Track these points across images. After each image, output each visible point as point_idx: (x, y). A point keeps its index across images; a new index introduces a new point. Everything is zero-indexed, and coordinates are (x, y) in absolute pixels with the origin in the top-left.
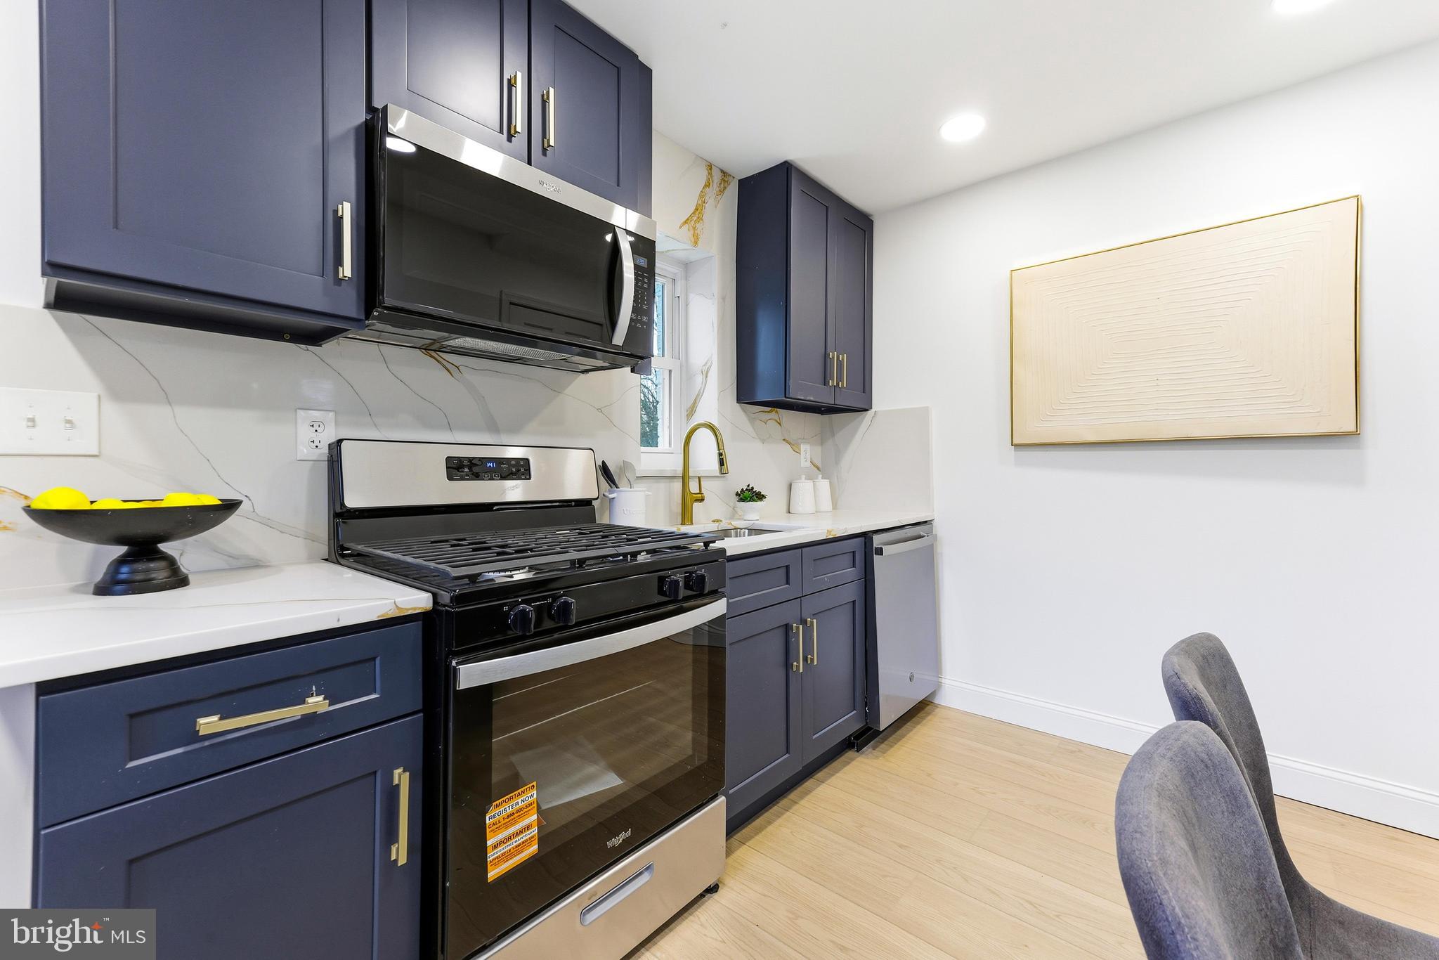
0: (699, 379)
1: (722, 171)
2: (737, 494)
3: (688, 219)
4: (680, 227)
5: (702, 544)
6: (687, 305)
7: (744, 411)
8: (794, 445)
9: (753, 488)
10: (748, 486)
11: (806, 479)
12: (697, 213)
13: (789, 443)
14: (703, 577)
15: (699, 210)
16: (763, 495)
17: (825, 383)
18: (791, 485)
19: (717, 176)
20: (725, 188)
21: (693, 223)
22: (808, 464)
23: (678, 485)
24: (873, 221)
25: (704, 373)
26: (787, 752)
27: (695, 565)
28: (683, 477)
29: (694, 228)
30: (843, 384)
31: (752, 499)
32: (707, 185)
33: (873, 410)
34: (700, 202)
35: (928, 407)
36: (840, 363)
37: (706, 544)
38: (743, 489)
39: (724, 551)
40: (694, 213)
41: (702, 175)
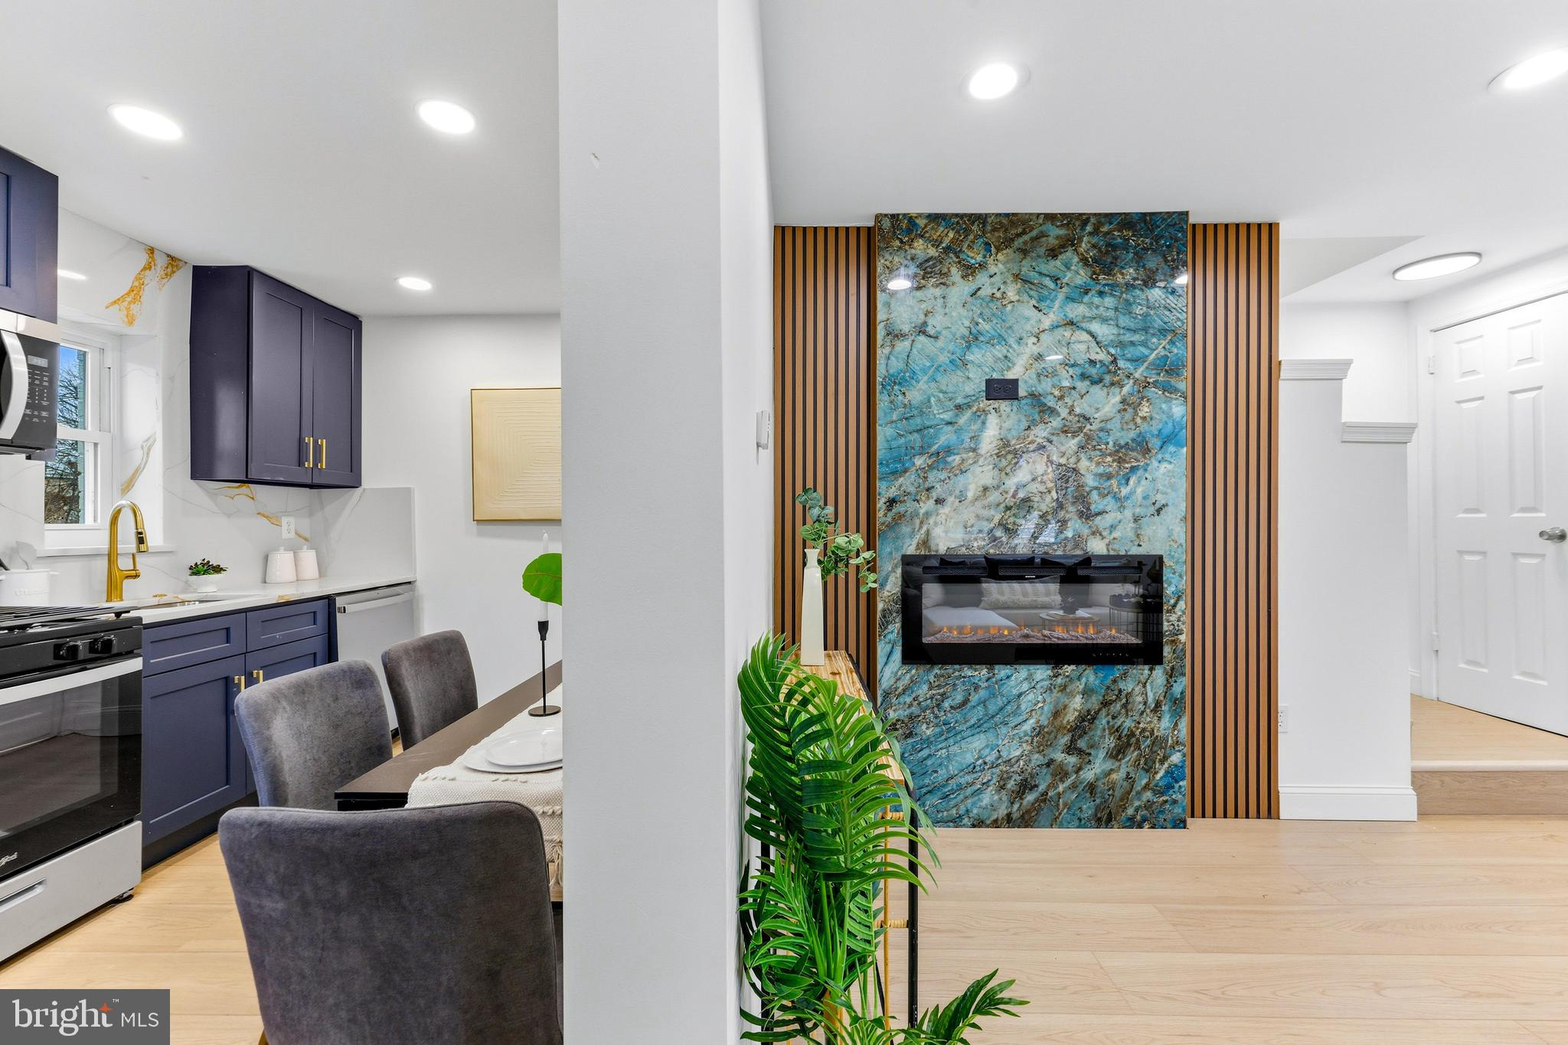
0: (138, 455)
1: (169, 256)
2: (191, 568)
3: (119, 299)
4: (107, 307)
5: (113, 615)
6: (121, 377)
7: (201, 487)
8: (273, 519)
9: (208, 562)
10: (204, 560)
11: (285, 550)
12: (132, 294)
13: (266, 517)
14: (110, 641)
15: (135, 292)
16: (222, 569)
17: (300, 464)
18: (268, 556)
19: (161, 261)
20: (173, 272)
21: (125, 304)
22: (292, 535)
23: (103, 564)
24: (361, 322)
25: (145, 450)
26: (227, 784)
27: (102, 632)
28: (109, 555)
29: (128, 309)
30: (322, 466)
31: (206, 572)
32: (148, 267)
33: (362, 487)
34: (136, 284)
35: (410, 488)
36: (317, 449)
37: (118, 615)
38: (196, 564)
39: (140, 619)
40: (128, 294)
41: (143, 259)
